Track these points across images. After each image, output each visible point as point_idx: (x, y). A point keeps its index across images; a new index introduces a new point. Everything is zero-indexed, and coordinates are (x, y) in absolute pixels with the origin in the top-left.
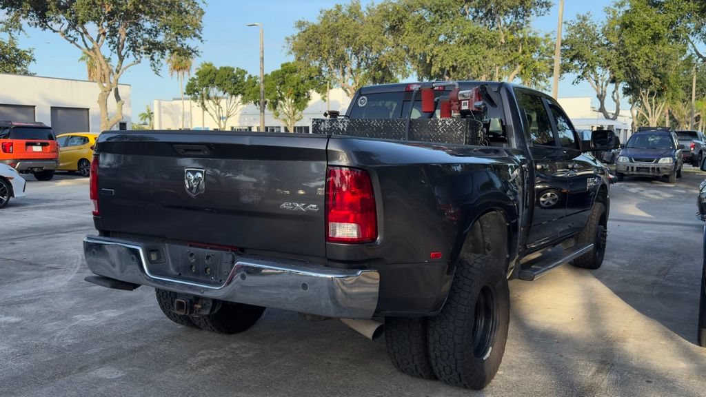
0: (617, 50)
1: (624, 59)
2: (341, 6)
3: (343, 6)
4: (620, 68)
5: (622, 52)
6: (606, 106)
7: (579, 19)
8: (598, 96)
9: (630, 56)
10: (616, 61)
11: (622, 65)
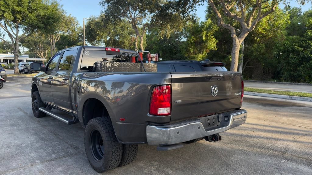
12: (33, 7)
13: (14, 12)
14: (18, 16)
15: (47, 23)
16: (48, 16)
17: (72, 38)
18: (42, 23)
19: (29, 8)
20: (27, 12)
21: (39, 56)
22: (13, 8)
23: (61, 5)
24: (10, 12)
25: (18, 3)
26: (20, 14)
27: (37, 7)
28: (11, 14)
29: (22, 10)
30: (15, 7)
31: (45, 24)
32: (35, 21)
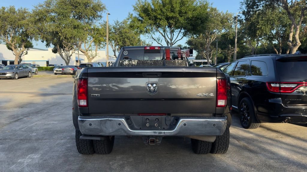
0: (119, 35)
1: (122, 38)
2: (5, 7)
3: (6, 8)
4: (120, 41)
5: (121, 35)
6: (116, 54)
7: (105, 22)
8: (113, 51)
9: (124, 37)
10: (119, 39)
11: (121, 40)
12: (184, 11)
13: (168, 19)
14: (171, 21)
15: (194, 24)
16: (196, 17)
17: (229, 36)
18: (191, 25)
19: (180, 12)
20: (178, 16)
21: (205, 57)
22: (167, 15)
23: (210, 3)
24: (164, 19)
25: (171, 9)
26: (173, 19)
27: (187, 10)
28: (165, 20)
29: (174, 15)
30: (168, 14)
31: (193, 26)
32: (184, 24)
